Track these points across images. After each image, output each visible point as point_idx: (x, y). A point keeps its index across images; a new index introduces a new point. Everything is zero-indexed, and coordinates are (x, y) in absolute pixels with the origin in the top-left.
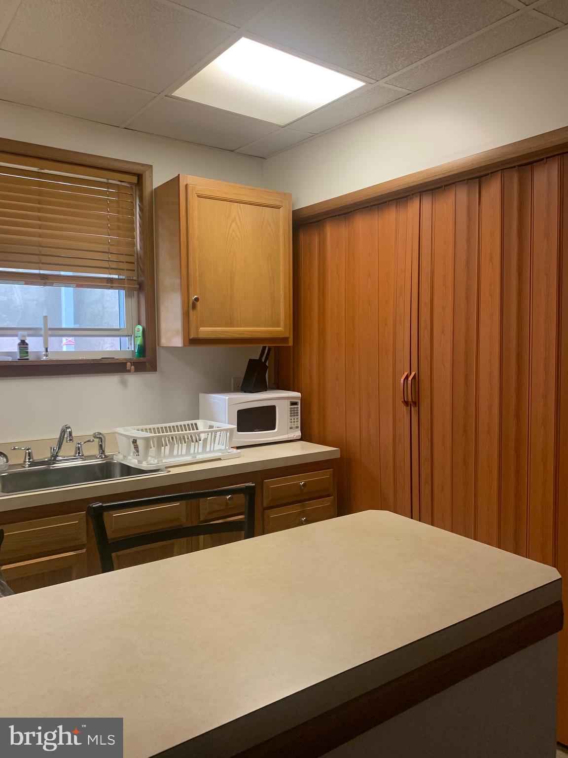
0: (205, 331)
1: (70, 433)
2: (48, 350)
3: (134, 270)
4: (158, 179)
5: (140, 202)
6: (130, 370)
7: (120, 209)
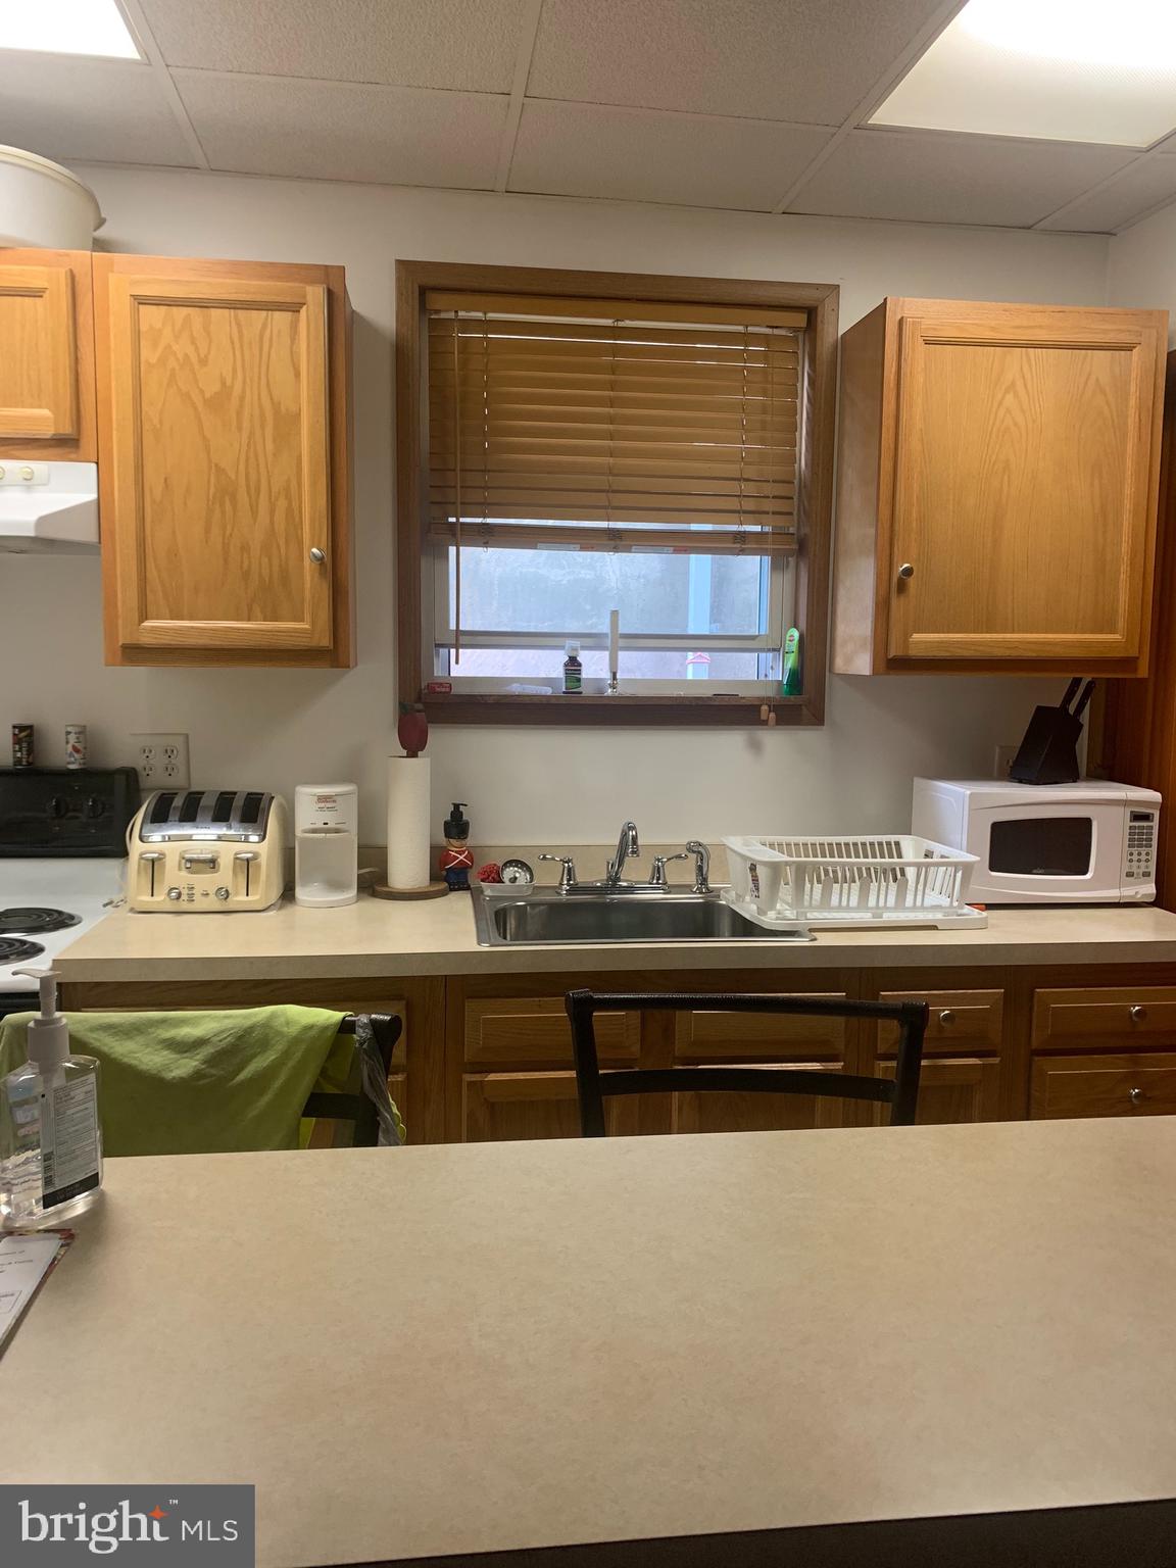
0: (925, 641)
1: (635, 839)
2: (618, 677)
3: (791, 514)
4: (849, 314)
5: (810, 366)
6: (767, 720)
7: (769, 386)
